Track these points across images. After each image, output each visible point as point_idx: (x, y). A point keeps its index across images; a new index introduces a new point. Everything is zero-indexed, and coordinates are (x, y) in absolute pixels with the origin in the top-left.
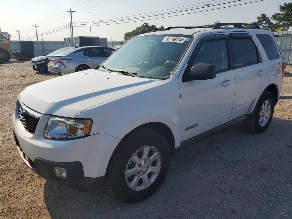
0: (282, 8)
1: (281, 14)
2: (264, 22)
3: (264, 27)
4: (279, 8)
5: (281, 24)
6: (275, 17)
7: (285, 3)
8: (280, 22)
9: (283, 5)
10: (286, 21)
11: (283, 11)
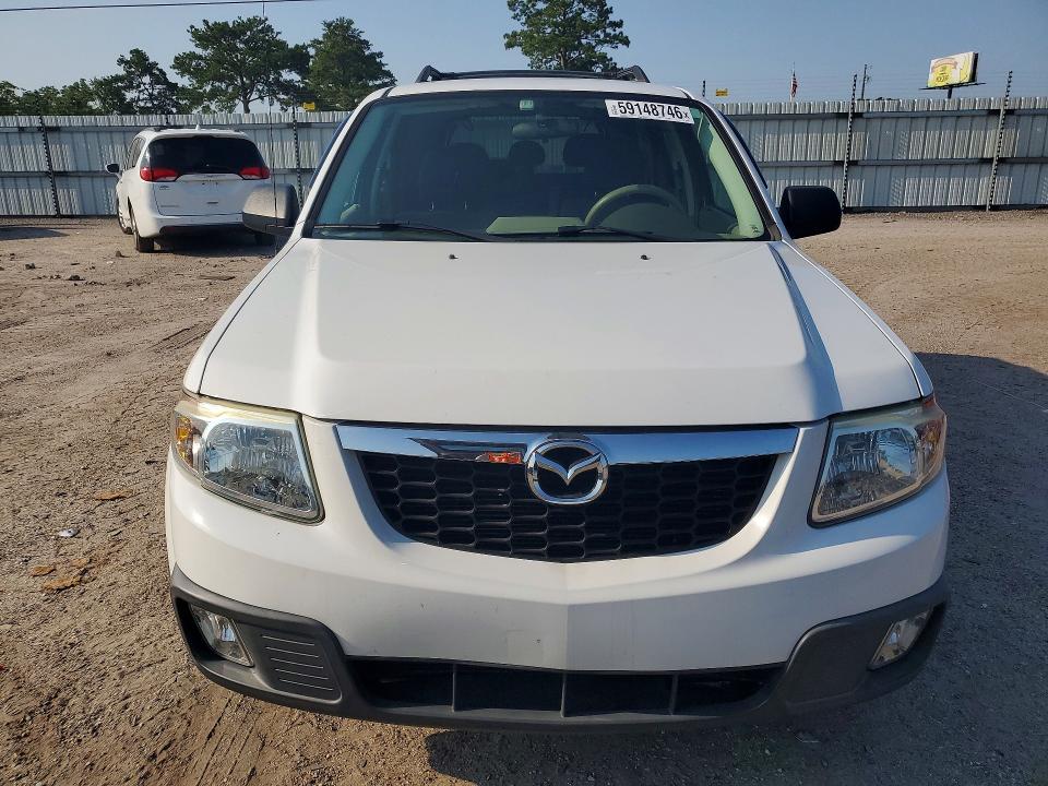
0: (200, 38)
1: (200, 57)
2: (146, 79)
3: (151, 95)
4: (190, 35)
5: (208, 88)
6: (182, 63)
7: (206, 22)
8: (201, 83)
9: (201, 27)
10: (220, 81)
11: (205, 48)
